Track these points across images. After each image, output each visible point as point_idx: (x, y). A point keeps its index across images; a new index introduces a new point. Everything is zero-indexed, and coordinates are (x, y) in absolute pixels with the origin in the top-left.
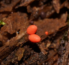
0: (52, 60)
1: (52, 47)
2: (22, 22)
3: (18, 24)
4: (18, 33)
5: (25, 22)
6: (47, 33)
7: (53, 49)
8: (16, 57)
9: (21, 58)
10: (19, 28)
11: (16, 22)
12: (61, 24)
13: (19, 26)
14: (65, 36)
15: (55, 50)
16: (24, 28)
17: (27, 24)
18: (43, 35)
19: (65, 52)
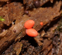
0: (47, 50)
1: (46, 36)
2: (17, 13)
3: (14, 15)
4: (14, 23)
5: (20, 12)
6: (41, 23)
7: (47, 38)
8: (14, 52)
9: (20, 52)
10: (14, 19)
11: (12, 13)
12: (55, 13)
13: (15, 16)
14: (60, 28)
15: (49, 39)
16: (20, 18)
17: (22, 13)
18: (37, 25)
19: (60, 43)
